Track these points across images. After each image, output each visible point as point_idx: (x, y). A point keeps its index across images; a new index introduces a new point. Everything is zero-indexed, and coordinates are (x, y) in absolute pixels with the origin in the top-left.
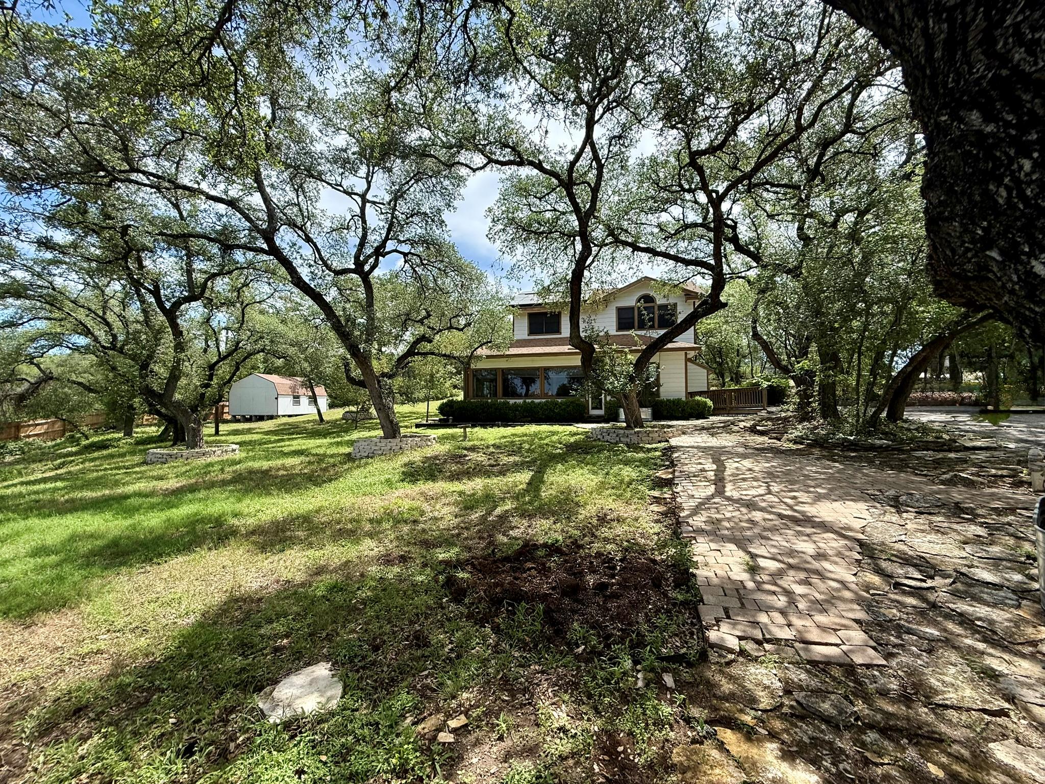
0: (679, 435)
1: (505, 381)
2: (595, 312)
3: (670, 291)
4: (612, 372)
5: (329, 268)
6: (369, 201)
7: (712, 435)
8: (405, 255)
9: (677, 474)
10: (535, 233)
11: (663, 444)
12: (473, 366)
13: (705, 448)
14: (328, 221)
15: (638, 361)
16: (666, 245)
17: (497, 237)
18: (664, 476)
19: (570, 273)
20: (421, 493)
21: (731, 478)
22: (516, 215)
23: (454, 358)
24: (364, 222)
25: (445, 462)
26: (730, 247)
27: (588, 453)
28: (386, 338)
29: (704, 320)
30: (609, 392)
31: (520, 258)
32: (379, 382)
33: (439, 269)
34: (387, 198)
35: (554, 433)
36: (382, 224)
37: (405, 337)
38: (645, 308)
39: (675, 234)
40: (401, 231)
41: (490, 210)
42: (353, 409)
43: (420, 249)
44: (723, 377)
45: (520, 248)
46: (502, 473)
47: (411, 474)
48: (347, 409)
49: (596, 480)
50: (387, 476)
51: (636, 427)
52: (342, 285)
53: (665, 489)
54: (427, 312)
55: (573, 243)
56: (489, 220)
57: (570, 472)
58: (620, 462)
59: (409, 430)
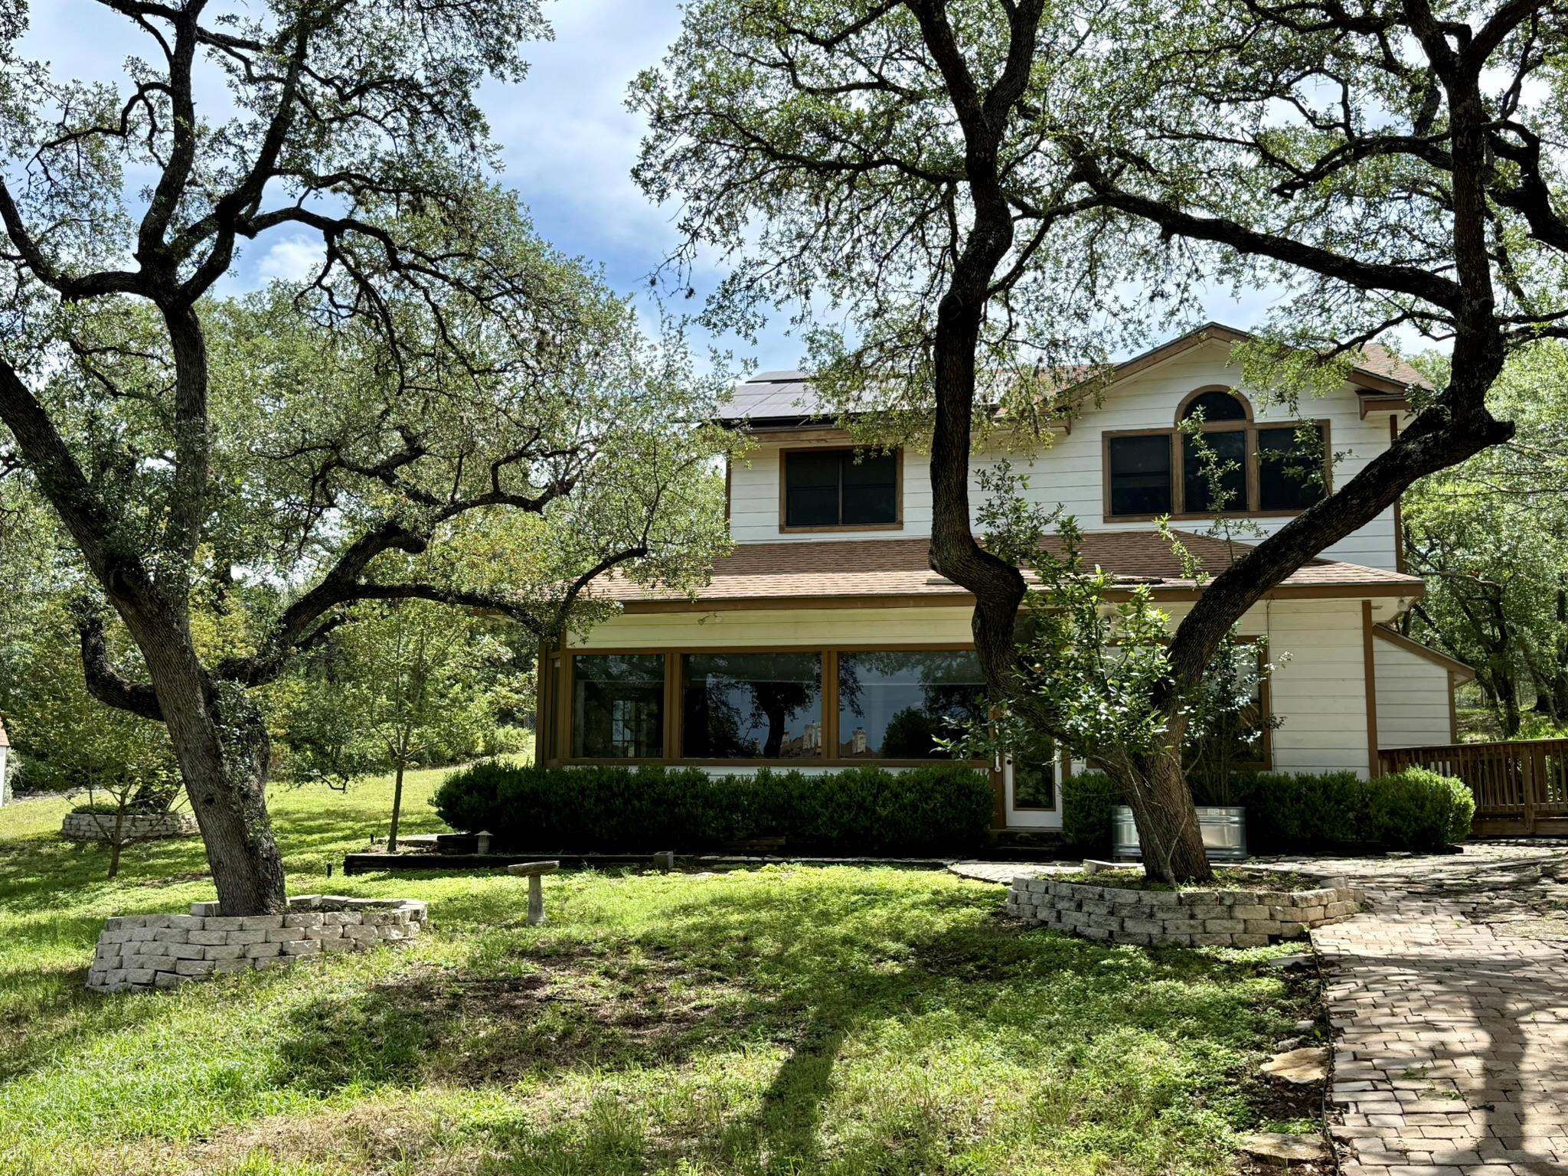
0: (1350, 916)
1: (696, 699)
2: (1028, 449)
3: (1301, 376)
4: (1089, 671)
5: (43, 270)
6: (205, 37)
7: (1474, 915)
8: (331, 229)
9: (1341, 1066)
10: (811, 165)
11: (1288, 947)
12: (574, 640)
13: (1447, 965)
14: (54, 102)
15: (1186, 629)
16: (1286, 211)
17: (672, 178)
18: (1291, 1075)
19: (934, 308)
20: (353, 1134)
21: (1548, 1085)
22: (742, 100)
23: (507, 609)
24: (184, 107)
25: (455, 1004)
26: (1517, 224)
27: (1000, 977)
28: (247, 533)
29: (1432, 482)
30: (1076, 744)
31: (753, 252)
32: (212, 696)
33: (458, 284)
34: (273, 25)
35: (872, 897)
36: (247, 116)
37: (322, 530)
38: (1211, 439)
39: (1316, 175)
40: (321, 145)
41: (647, 82)
42: (106, 797)
43: (386, 212)
44: (1508, 693)
45: (756, 216)
46: (674, 1053)
47: (316, 1055)
48: (82, 798)
49: (1031, 1088)
50: (221, 1064)
51: (1181, 880)
52: (88, 334)
53: (1297, 1127)
54: (410, 440)
55: (948, 203)
56: (644, 116)
57: (931, 1051)
58: (1128, 1014)
59: (320, 881)
